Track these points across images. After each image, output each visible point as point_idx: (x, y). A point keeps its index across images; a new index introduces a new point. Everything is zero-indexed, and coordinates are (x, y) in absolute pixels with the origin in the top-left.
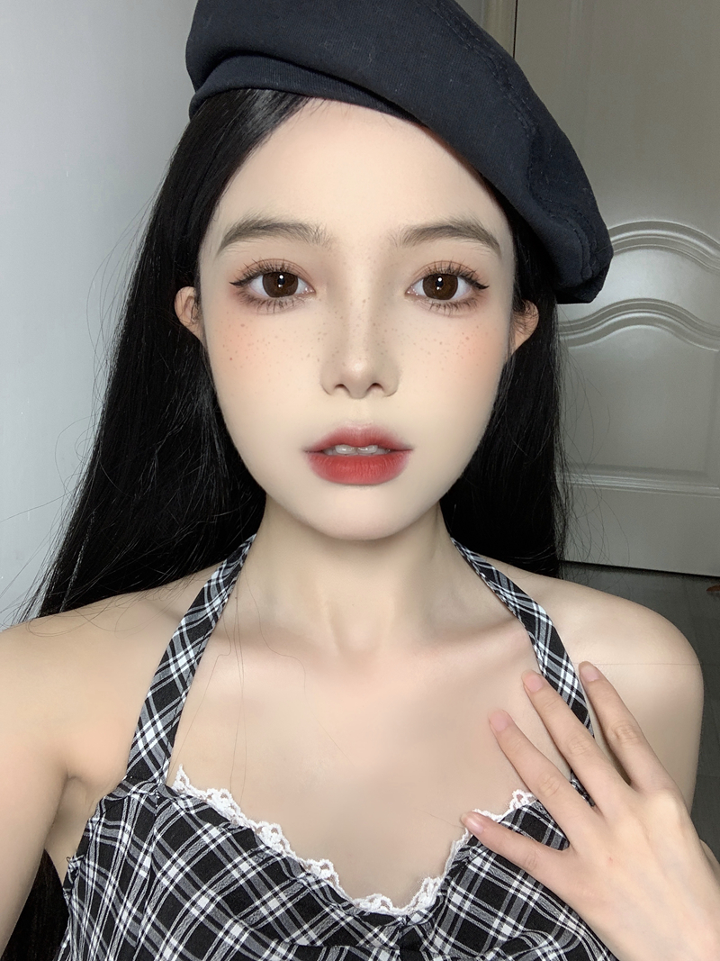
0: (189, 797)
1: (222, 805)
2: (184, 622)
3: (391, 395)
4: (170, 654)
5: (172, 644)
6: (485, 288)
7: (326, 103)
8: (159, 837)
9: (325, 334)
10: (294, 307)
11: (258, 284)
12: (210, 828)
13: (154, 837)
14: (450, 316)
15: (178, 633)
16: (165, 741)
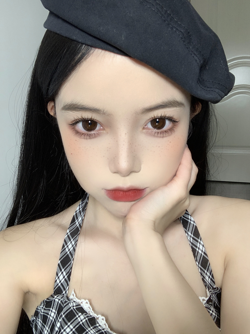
0: (74, 302)
1: (86, 306)
2: (68, 231)
3: (138, 172)
4: (65, 244)
5: (65, 241)
6: (177, 122)
7: (103, 52)
8: (63, 316)
9: (110, 148)
10: (95, 136)
11: (80, 126)
12: (81, 315)
13: (62, 316)
14: (163, 137)
15: (67, 236)
16: (67, 279)
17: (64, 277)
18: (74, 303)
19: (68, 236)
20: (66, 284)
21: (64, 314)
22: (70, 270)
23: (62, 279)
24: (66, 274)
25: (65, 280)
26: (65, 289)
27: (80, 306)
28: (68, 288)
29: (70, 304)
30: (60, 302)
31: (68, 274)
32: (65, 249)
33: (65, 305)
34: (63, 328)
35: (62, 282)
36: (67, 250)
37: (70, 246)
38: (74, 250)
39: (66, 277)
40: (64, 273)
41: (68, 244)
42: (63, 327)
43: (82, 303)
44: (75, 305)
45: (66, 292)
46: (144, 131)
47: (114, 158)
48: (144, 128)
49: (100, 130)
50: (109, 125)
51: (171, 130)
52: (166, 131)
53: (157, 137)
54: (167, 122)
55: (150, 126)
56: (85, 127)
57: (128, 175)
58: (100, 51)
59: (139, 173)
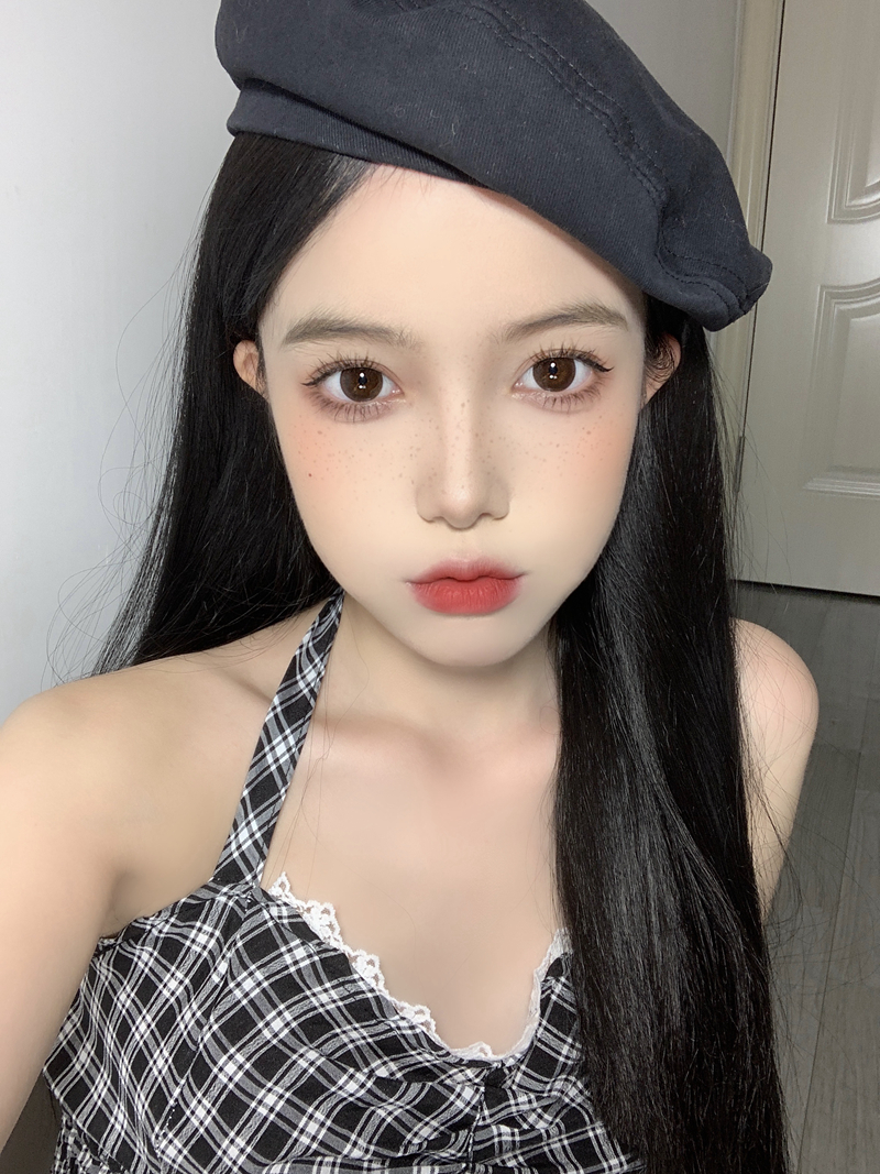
2: (276, 701)
3: (502, 518)
4: (265, 741)
5: (266, 728)
6: (608, 370)
7: (399, 171)
8: (240, 944)
9: (418, 449)
10: (379, 415)
11: (334, 384)
12: (297, 947)
13: (235, 943)
14: (568, 413)
15: (272, 714)
16: (261, 842)
17: (252, 835)
18: (284, 908)
19: (276, 716)
20: (257, 855)
21: (242, 938)
22: (272, 818)
23: (245, 842)
24: (260, 829)
25: (256, 843)
26: (251, 869)
27: (299, 920)
28: (261, 865)
29: (265, 911)
30: (231, 903)
31: (266, 829)
32: (265, 755)
33: (248, 912)
34: (234, 978)
35: (244, 848)
36: (270, 759)
37: (281, 749)
38: (293, 761)
39: (258, 835)
40: (255, 826)
41: (274, 743)
42: (236, 975)
43: (309, 910)
44: (285, 912)
45: (255, 877)
46: (516, 396)
47: (430, 478)
48: (513, 389)
49: (392, 396)
50: (419, 382)
51: (591, 390)
52: (576, 396)
53: (552, 411)
54: (580, 368)
55: (530, 380)
56: (348, 388)
57: (473, 526)
58: (390, 169)
59: (502, 522)
